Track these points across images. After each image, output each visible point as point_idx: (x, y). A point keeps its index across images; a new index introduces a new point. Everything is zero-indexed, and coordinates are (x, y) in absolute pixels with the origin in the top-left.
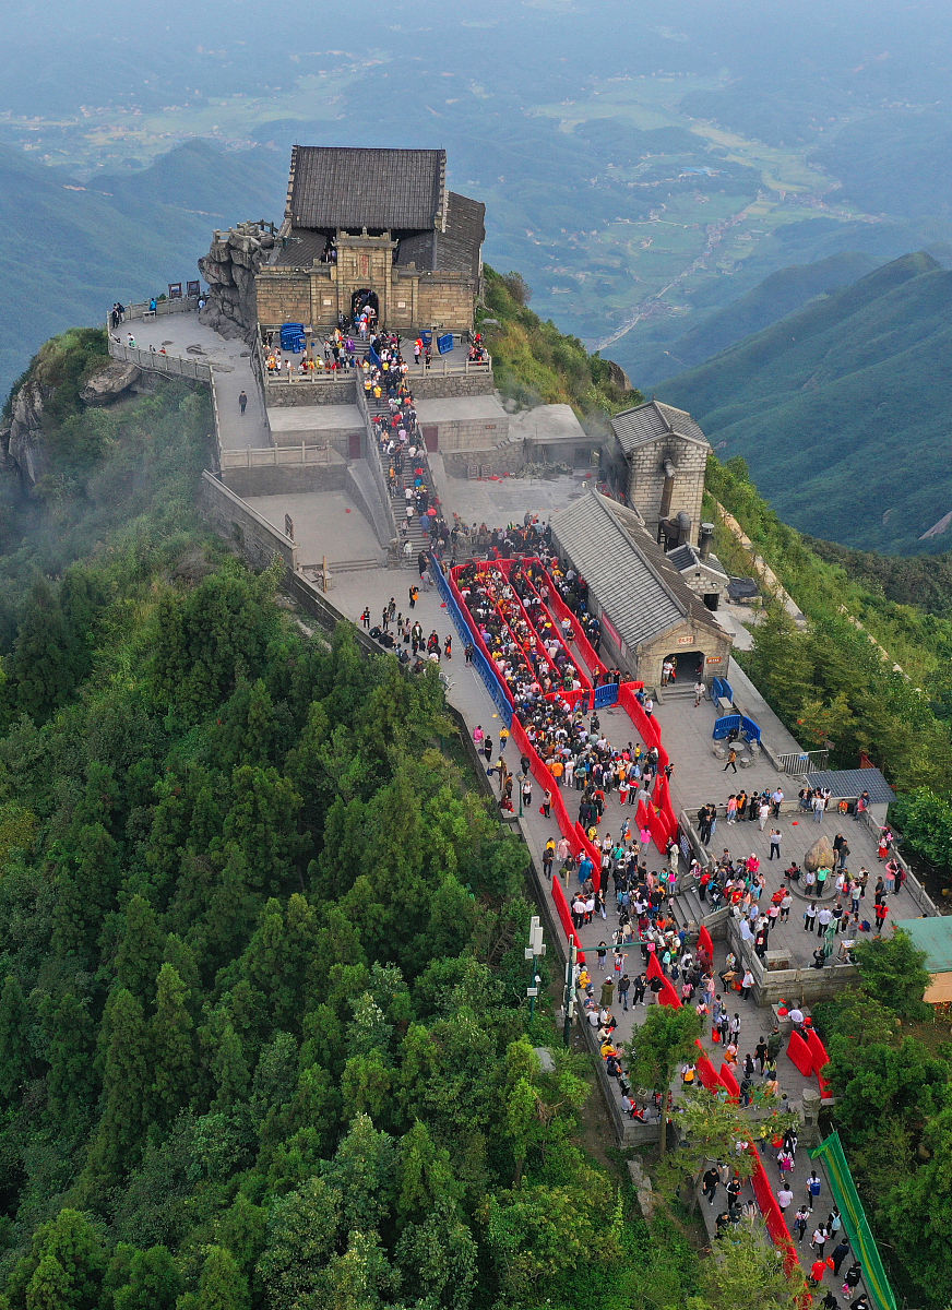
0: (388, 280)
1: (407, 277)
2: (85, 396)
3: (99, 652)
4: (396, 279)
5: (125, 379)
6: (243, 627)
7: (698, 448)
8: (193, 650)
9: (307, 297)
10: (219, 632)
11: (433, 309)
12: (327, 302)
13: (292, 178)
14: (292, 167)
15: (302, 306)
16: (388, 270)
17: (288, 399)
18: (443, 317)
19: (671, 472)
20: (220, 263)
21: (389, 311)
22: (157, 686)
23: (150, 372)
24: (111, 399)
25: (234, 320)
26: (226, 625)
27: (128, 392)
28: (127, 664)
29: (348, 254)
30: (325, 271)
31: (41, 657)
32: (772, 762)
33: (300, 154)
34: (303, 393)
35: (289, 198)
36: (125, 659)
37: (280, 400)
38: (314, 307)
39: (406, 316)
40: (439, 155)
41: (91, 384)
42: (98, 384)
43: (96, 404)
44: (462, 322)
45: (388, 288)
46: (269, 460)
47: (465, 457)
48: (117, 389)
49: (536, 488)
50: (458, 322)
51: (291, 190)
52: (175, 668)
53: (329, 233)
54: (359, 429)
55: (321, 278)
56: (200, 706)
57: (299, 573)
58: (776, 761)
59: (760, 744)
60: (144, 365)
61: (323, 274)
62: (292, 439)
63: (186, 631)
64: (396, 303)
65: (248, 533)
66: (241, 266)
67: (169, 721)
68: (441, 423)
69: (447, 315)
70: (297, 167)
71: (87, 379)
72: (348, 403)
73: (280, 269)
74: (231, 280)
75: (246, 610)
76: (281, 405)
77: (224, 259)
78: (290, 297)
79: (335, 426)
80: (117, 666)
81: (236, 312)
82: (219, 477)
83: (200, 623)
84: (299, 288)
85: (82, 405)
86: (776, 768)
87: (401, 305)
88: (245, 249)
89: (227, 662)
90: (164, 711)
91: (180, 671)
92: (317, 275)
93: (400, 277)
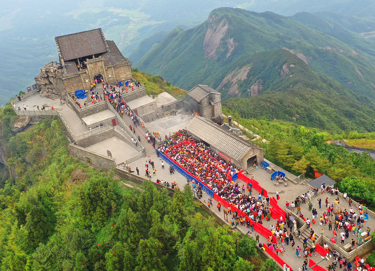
0: (104, 70)
1: (110, 67)
2: (14, 130)
3: (57, 213)
4: (107, 69)
5: (27, 121)
6: (110, 191)
7: (218, 95)
8: (94, 203)
9: (80, 81)
10: (103, 195)
11: (120, 75)
12: (87, 81)
13: (58, 47)
14: (57, 43)
15: (79, 84)
16: (104, 67)
17: (88, 114)
18: (123, 76)
19: (213, 104)
20: (45, 78)
21: (106, 79)
22: (85, 219)
23: (35, 117)
24: (23, 129)
25: (54, 93)
26: (104, 193)
27: (29, 125)
28: (69, 214)
29: (90, 65)
30: (84, 72)
31: (39, 222)
32: (293, 182)
33: (58, 39)
34: (92, 111)
35: (60, 53)
36: (68, 213)
37: (85, 115)
38: (83, 84)
39: (112, 79)
40: (100, 30)
41: (16, 126)
42: (19, 125)
43: (19, 132)
44: (129, 76)
45: (105, 72)
46: (90, 135)
47: (147, 116)
48: (25, 125)
49: (170, 119)
50: (128, 77)
51: (59, 50)
52: (90, 211)
53: (83, 59)
54: (114, 117)
55: (83, 74)
56: (103, 221)
57: (117, 167)
58: (294, 181)
59: (286, 178)
60: (32, 115)
61: (84, 73)
62: (95, 126)
63: (90, 198)
64: (108, 76)
65: (93, 159)
66: (52, 77)
67: (93, 229)
68: (137, 108)
69: (124, 75)
70: (58, 43)
71: (14, 124)
72: (106, 109)
73: (70, 75)
74: (50, 82)
76: (86, 116)
77: (46, 76)
78: (75, 82)
79: (106, 118)
80: (66, 216)
81: (54, 91)
82: (75, 144)
83: (95, 194)
84: (77, 79)
85: (14, 133)
86: (295, 184)
87: (110, 76)
88: (52, 71)
89: (108, 204)
90: (91, 227)
91: (92, 212)
93: (108, 68)
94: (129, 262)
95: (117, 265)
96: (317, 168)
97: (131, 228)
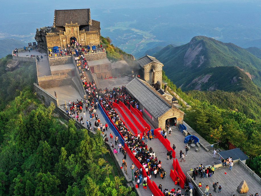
0: (79, 34)
1: (83, 33)
2: (6, 69)
5: (16, 64)
6: (43, 124)
7: (160, 65)
8: (29, 132)
9: (59, 40)
10: (36, 127)
11: (90, 40)
12: (64, 41)
13: (55, 17)
15: (58, 42)
16: (78, 32)
17: (55, 64)
19: (154, 71)
20: (39, 36)
21: (79, 42)
22: (20, 144)
23: (22, 62)
24: (13, 69)
27: (17, 67)
28: (13, 138)
29: (68, 28)
30: (63, 33)
32: (204, 149)
33: (57, 12)
34: (59, 62)
36: (12, 136)
37: (53, 64)
38: (61, 42)
39: (84, 43)
40: (88, 10)
42: (9, 66)
43: (9, 71)
44: (97, 43)
45: (79, 36)
46: (51, 79)
47: (101, 74)
49: (120, 80)
51: (55, 19)
52: (24, 138)
54: (74, 69)
55: (62, 35)
57: (59, 107)
58: (206, 148)
59: (199, 143)
60: (20, 60)
61: (62, 34)
62: (56, 73)
64: (81, 39)
65: (46, 98)
67: (24, 154)
68: (95, 66)
69: (94, 42)
70: (56, 14)
71: (7, 65)
72: (71, 63)
73: (52, 33)
74: (42, 40)
75: (43, 119)
76: (54, 65)
78: (55, 40)
79: (67, 69)
80: (10, 139)
81: (44, 47)
82: (38, 84)
84: (57, 38)
85: (6, 71)
86: (206, 151)
87: (82, 40)
88: (44, 32)
89: (39, 135)
90: (22, 151)
91: (26, 139)
92: (61, 34)
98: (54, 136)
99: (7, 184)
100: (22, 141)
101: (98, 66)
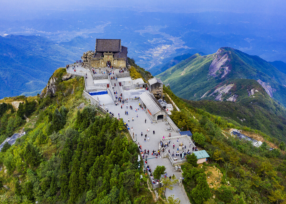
2: (63, 79)
3: (67, 120)
5: (69, 76)
6: (91, 115)
8: (83, 119)
10: (87, 116)
11: (120, 64)
12: (103, 63)
13: (96, 44)
15: (99, 64)
16: (112, 58)
20: (85, 57)
23: (74, 75)
24: (67, 79)
25: (88, 66)
26: (88, 114)
27: (70, 78)
29: (106, 56)
30: (102, 58)
31: (57, 121)
35: (96, 47)
37: (96, 79)
38: (101, 64)
39: (115, 65)
40: (120, 40)
41: (64, 77)
43: (65, 80)
45: (112, 61)
47: (126, 87)
48: (68, 78)
52: (80, 122)
53: (103, 52)
54: (109, 83)
57: (100, 106)
59: (172, 128)
60: (72, 74)
62: (97, 85)
63: (82, 116)
64: (114, 63)
65: (91, 100)
66: (88, 58)
67: (79, 131)
68: (122, 82)
69: (122, 65)
70: (97, 42)
72: (107, 79)
73: (95, 58)
74: (87, 60)
75: (91, 112)
79: (105, 83)
82: (86, 91)
83: (84, 114)
84: (98, 61)
85: (62, 81)
86: (175, 132)
88: (89, 55)
89: (89, 120)
93: (114, 59)
94: (86, 145)
95: (81, 146)
96: (189, 128)
97: (93, 132)
98: (98, 121)
99: (71, 145)
100: (78, 123)
101: (124, 82)
